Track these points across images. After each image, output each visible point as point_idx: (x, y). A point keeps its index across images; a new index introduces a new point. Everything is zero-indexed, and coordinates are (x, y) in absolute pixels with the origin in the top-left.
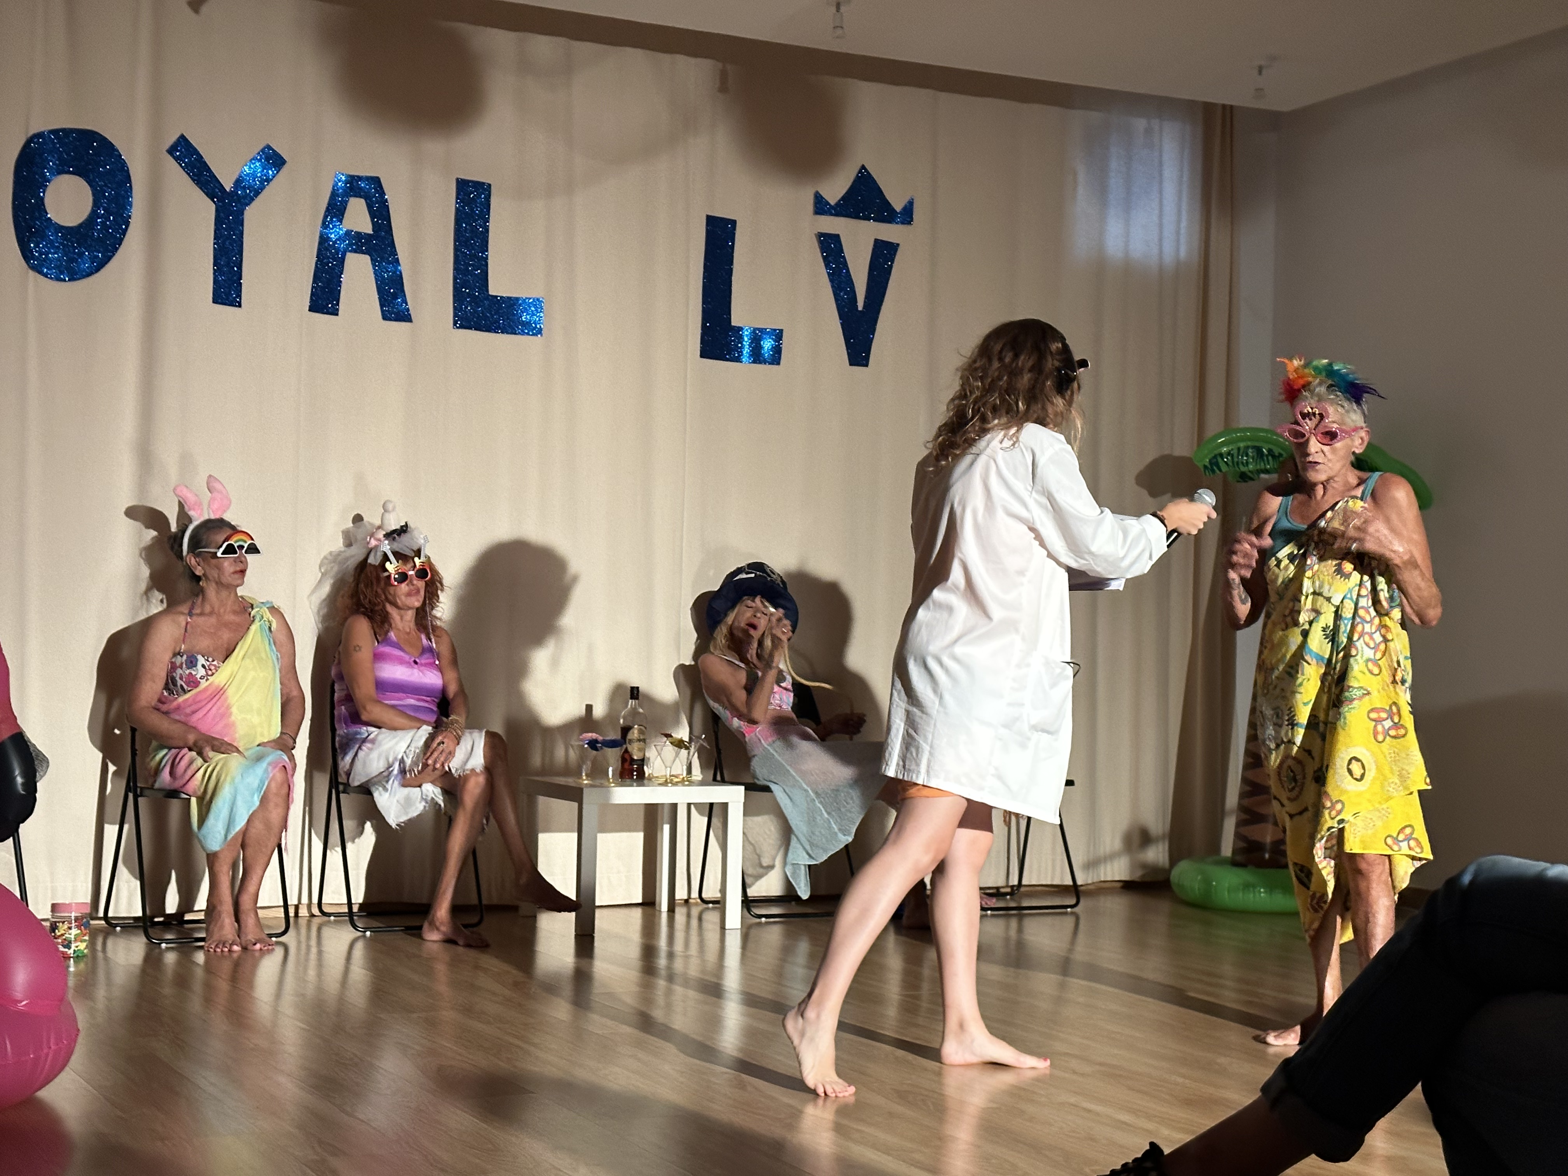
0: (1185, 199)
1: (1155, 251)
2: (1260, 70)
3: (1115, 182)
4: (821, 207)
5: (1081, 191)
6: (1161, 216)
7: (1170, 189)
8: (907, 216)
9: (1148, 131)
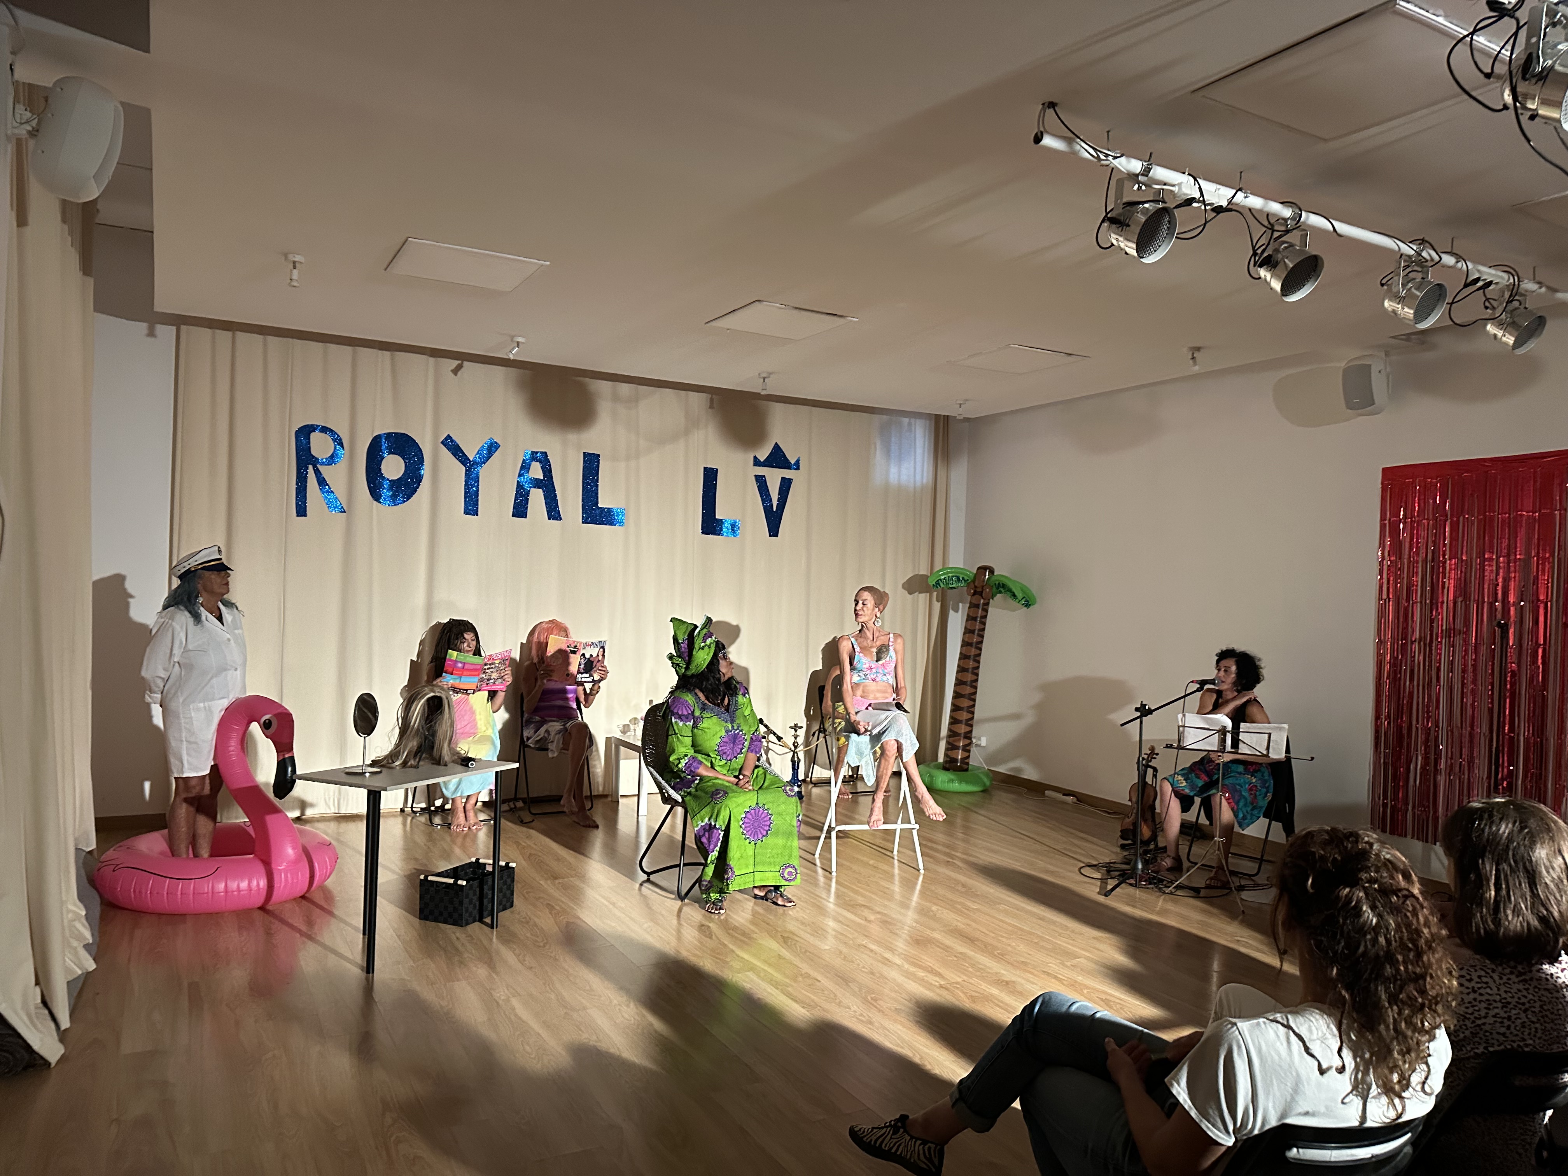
0: (926, 454)
1: (912, 481)
2: (960, 405)
3: (894, 447)
4: (757, 463)
5: (878, 452)
6: (915, 463)
7: (919, 451)
8: (797, 466)
9: (910, 424)
